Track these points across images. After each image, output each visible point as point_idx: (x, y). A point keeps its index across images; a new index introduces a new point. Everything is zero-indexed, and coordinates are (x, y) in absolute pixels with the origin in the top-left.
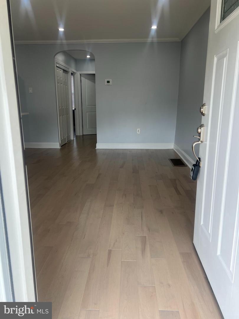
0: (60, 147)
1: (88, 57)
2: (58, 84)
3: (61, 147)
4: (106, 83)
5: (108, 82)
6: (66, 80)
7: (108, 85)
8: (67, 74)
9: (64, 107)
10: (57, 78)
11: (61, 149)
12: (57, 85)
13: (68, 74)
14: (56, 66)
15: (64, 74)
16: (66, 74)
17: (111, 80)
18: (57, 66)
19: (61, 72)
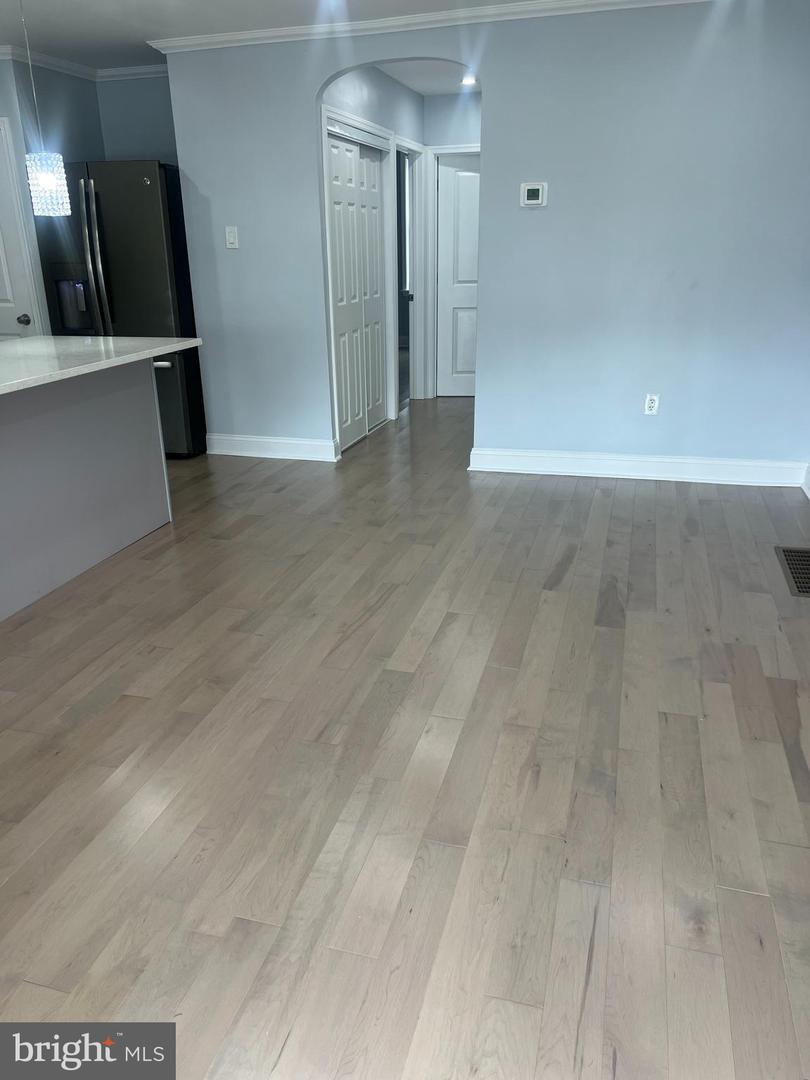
0: (336, 455)
1: (469, 81)
2: (337, 207)
3: (339, 457)
4: (524, 200)
5: (533, 194)
6: (374, 187)
7: (532, 208)
8: (381, 160)
9: (360, 297)
10: (330, 183)
11: (340, 466)
12: (332, 211)
13: (384, 163)
14: (325, 134)
15: (365, 161)
16: (374, 161)
17: (544, 187)
18: (331, 135)
19: (349, 154)
